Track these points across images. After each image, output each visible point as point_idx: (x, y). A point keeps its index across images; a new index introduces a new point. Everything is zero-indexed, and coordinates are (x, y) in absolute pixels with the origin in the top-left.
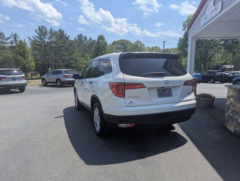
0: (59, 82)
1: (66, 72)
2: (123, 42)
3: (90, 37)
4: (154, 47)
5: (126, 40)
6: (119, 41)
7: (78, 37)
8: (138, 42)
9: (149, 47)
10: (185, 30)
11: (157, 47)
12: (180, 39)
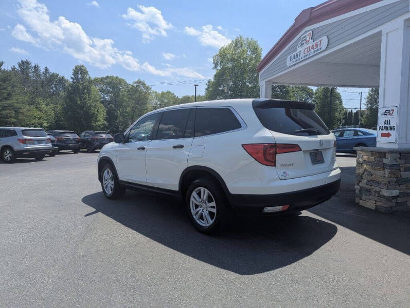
0: (8, 152)
1: (24, 132)
2: (113, 80)
3: (46, 68)
4: (165, 92)
5: (117, 78)
6: (105, 79)
7: (19, 66)
8: (139, 82)
9: (156, 92)
10: (217, 70)
11: (170, 93)
12: (209, 82)
